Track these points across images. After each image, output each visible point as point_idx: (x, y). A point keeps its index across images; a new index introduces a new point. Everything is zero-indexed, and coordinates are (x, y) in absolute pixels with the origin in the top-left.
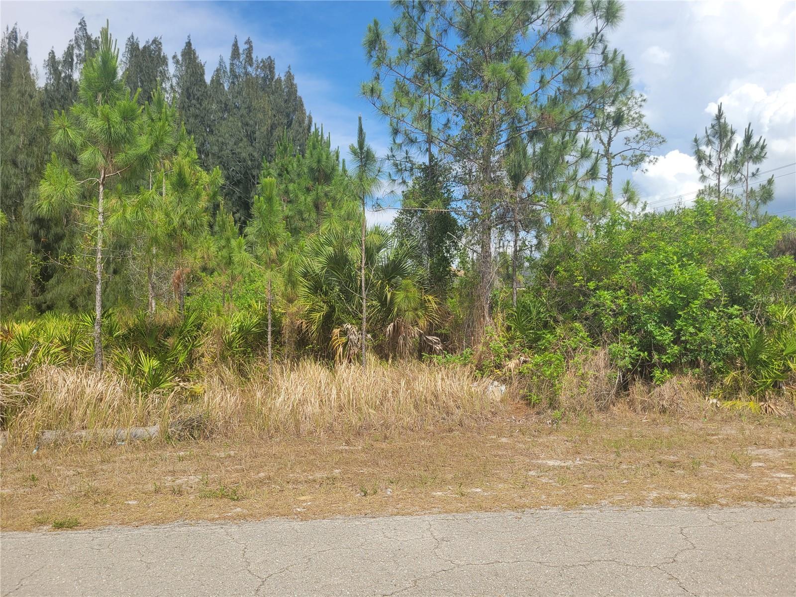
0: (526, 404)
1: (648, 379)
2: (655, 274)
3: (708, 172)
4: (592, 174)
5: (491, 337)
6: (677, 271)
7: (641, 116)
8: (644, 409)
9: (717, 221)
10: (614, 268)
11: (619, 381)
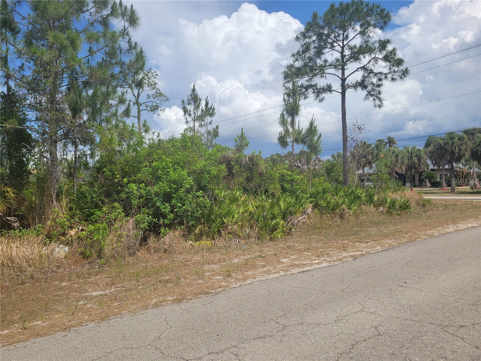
0: (83, 258)
1: (158, 234)
2: (160, 174)
3: (189, 119)
4: (127, 114)
5: (57, 215)
6: (172, 173)
7: (156, 84)
8: (155, 252)
9: (192, 146)
10: (138, 170)
11: (141, 237)
